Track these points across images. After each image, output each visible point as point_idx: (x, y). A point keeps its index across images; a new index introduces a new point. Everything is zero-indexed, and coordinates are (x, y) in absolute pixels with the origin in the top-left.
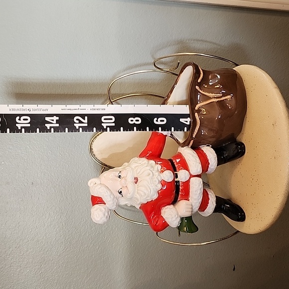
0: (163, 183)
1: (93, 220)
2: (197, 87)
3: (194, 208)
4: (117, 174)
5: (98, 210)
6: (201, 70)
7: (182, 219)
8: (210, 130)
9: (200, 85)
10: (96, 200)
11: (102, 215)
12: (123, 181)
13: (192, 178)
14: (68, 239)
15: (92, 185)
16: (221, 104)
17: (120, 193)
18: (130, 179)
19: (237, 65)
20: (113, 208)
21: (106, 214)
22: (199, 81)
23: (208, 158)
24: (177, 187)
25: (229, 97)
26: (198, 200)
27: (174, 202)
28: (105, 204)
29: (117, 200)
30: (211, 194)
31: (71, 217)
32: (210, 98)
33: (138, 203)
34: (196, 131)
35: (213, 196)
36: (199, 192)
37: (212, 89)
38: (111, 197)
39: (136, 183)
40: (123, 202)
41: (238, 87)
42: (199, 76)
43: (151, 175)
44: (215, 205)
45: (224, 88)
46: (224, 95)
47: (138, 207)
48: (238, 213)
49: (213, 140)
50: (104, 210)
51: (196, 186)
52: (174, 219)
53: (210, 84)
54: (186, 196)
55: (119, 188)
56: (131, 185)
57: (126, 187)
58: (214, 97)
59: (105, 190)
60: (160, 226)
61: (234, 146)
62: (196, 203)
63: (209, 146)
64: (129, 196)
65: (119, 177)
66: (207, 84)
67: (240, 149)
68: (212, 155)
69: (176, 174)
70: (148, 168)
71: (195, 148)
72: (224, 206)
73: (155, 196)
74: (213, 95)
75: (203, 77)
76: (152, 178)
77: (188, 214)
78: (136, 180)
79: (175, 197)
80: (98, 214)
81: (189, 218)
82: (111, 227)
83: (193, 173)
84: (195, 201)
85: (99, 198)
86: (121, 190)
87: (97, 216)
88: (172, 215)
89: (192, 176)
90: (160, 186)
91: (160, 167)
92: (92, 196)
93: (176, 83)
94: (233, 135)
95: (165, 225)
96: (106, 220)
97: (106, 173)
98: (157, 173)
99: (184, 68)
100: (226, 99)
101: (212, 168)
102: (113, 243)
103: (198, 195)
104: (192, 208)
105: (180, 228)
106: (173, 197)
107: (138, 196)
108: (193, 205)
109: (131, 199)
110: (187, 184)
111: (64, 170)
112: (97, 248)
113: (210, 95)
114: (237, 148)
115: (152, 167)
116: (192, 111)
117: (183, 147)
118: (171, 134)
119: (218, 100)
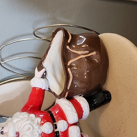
0: (44, 135)
13: (70, 128)
18: (12, 134)
51: (75, 135)
67: (107, 96)
68: (85, 104)
113: (79, 52)
114: (104, 95)
115: (33, 121)
116: (65, 67)
117: (60, 99)
118: (49, 89)
119: (86, 56)
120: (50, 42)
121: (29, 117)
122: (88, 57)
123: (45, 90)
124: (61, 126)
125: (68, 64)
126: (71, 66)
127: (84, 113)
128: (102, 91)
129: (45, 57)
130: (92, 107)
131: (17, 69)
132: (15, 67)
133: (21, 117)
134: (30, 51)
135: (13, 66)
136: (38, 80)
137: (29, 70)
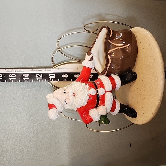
0: (90, 96)
1: (50, 118)
2: (109, 40)
3: (108, 110)
4: (63, 91)
5: (53, 112)
6: (111, 30)
7: (101, 116)
8: (117, 65)
9: (111, 39)
10: (51, 106)
11: (55, 115)
12: (67, 95)
13: (106, 93)
14: (35, 130)
15: (49, 97)
16: (123, 50)
17: (65, 102)
18: (71, 94)
19: (132, 28)
20: (61, 110)
21: (57, 114)
22: (110, 37)
23: (116, 81)
24: (98, 98)
25: (127, 46)
26: (110, 105)
27: (96, 107)
28: (56, 108)
29: (64, 106)
30: (117, 102)
31: (36, 117)
32: (116, 47)
33: (76, 107)
34: (109, 66)
35: (118, 103)
36: (110, 100)
37: (117, 41)
38: (60, 104)
39: (74, 96)
40: (67, 107)
41: (133, 40)
42: (110, 34)
43: (83, 91)
44: (120, 108)
45: (124, 41)
46: (125, 45)
47: (75, 110)
48: (133, 113)
49: (118, 71)
50: (56, 111)
51: (109, 97)
52: (96, 116)
53: (117, 38)
54: (103, 103)
55: (64, 99)
56: (71, 97)
57: (69, 98)
58: (119, 46)
59: (56, 100)
60: (88, 121)
61: (131, 74)
62: (109, 107)
63: (116, 74)
64: (70, 103)
65: (65, 93)
66: (115, 38)
67: (134, 76)
68: (118, 80)
69: (97, 90)
70: (81, 87)
71: (108, 75)
72: (125, 109)
73: (86, 104)
74: (118, 44)
75: (112, 34)
76: (83, 93)
77: (104, 114)
78: (74, 94)
79: (97, 104)
80: (53, 114)
81: (105, 116)
82: (60, 123)
83: (107, 90)
84: (108, 106)
85: (53, 105)
86: (65, 100)
87: (52, 116)
88: (95, 114)
89: (106, 92)
90: (88, 98)
91: (88, 87)
92: (49, 104)
93: (97, 38)
94: (130, 68)
95: (91, 120)
96: (57, 118)
97: (57, 91)
98: (86, 90)
99: (101, 29)
100: (125, 47)
101: (118, 87)
102: (61, 132)
103: (110, 103)
104: (107, 110)
105: (99, 122)
106: (96, 104)
107: (76, 104)
108: (107, 108)
109: (71, 105)
110: (103, 96)
111: (32, 90)
112: (52, 134)
113: (117, 45)
114: (132, 75)
115: (84, 87)
116: (107, 54)
117: (101, 75)
118: (94, 68)
119: (121, 47)
120: (98, 34)
121: (81, 84)
122: (123, 48)
123: (91, 69)
124: (101, 91)
125: (109, 53)
126: (110, 54)
127: (117, 86)
128: (132, 72)
129: (93, 46)
130: (123, 83)
131: (70, 55)
132: (69, 53)
133: (77, 84)
134: (80, 42)
135: (67, 53)
136: (88, 62)
137: (78, 57)
